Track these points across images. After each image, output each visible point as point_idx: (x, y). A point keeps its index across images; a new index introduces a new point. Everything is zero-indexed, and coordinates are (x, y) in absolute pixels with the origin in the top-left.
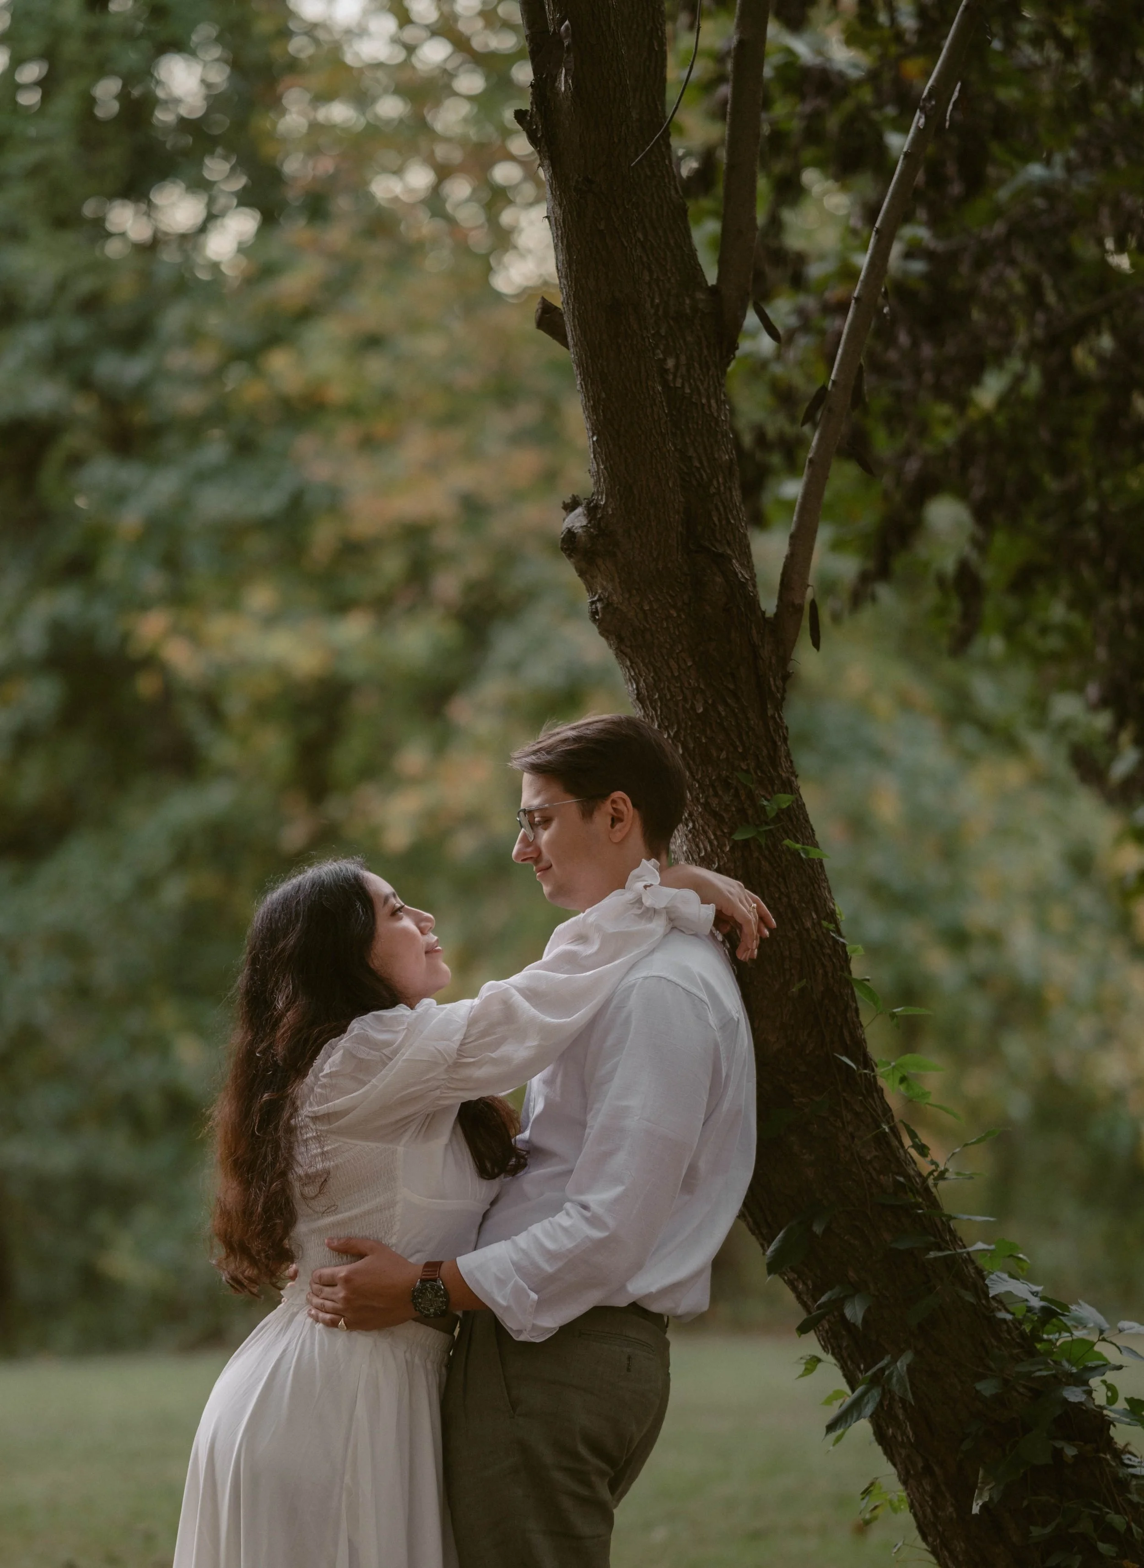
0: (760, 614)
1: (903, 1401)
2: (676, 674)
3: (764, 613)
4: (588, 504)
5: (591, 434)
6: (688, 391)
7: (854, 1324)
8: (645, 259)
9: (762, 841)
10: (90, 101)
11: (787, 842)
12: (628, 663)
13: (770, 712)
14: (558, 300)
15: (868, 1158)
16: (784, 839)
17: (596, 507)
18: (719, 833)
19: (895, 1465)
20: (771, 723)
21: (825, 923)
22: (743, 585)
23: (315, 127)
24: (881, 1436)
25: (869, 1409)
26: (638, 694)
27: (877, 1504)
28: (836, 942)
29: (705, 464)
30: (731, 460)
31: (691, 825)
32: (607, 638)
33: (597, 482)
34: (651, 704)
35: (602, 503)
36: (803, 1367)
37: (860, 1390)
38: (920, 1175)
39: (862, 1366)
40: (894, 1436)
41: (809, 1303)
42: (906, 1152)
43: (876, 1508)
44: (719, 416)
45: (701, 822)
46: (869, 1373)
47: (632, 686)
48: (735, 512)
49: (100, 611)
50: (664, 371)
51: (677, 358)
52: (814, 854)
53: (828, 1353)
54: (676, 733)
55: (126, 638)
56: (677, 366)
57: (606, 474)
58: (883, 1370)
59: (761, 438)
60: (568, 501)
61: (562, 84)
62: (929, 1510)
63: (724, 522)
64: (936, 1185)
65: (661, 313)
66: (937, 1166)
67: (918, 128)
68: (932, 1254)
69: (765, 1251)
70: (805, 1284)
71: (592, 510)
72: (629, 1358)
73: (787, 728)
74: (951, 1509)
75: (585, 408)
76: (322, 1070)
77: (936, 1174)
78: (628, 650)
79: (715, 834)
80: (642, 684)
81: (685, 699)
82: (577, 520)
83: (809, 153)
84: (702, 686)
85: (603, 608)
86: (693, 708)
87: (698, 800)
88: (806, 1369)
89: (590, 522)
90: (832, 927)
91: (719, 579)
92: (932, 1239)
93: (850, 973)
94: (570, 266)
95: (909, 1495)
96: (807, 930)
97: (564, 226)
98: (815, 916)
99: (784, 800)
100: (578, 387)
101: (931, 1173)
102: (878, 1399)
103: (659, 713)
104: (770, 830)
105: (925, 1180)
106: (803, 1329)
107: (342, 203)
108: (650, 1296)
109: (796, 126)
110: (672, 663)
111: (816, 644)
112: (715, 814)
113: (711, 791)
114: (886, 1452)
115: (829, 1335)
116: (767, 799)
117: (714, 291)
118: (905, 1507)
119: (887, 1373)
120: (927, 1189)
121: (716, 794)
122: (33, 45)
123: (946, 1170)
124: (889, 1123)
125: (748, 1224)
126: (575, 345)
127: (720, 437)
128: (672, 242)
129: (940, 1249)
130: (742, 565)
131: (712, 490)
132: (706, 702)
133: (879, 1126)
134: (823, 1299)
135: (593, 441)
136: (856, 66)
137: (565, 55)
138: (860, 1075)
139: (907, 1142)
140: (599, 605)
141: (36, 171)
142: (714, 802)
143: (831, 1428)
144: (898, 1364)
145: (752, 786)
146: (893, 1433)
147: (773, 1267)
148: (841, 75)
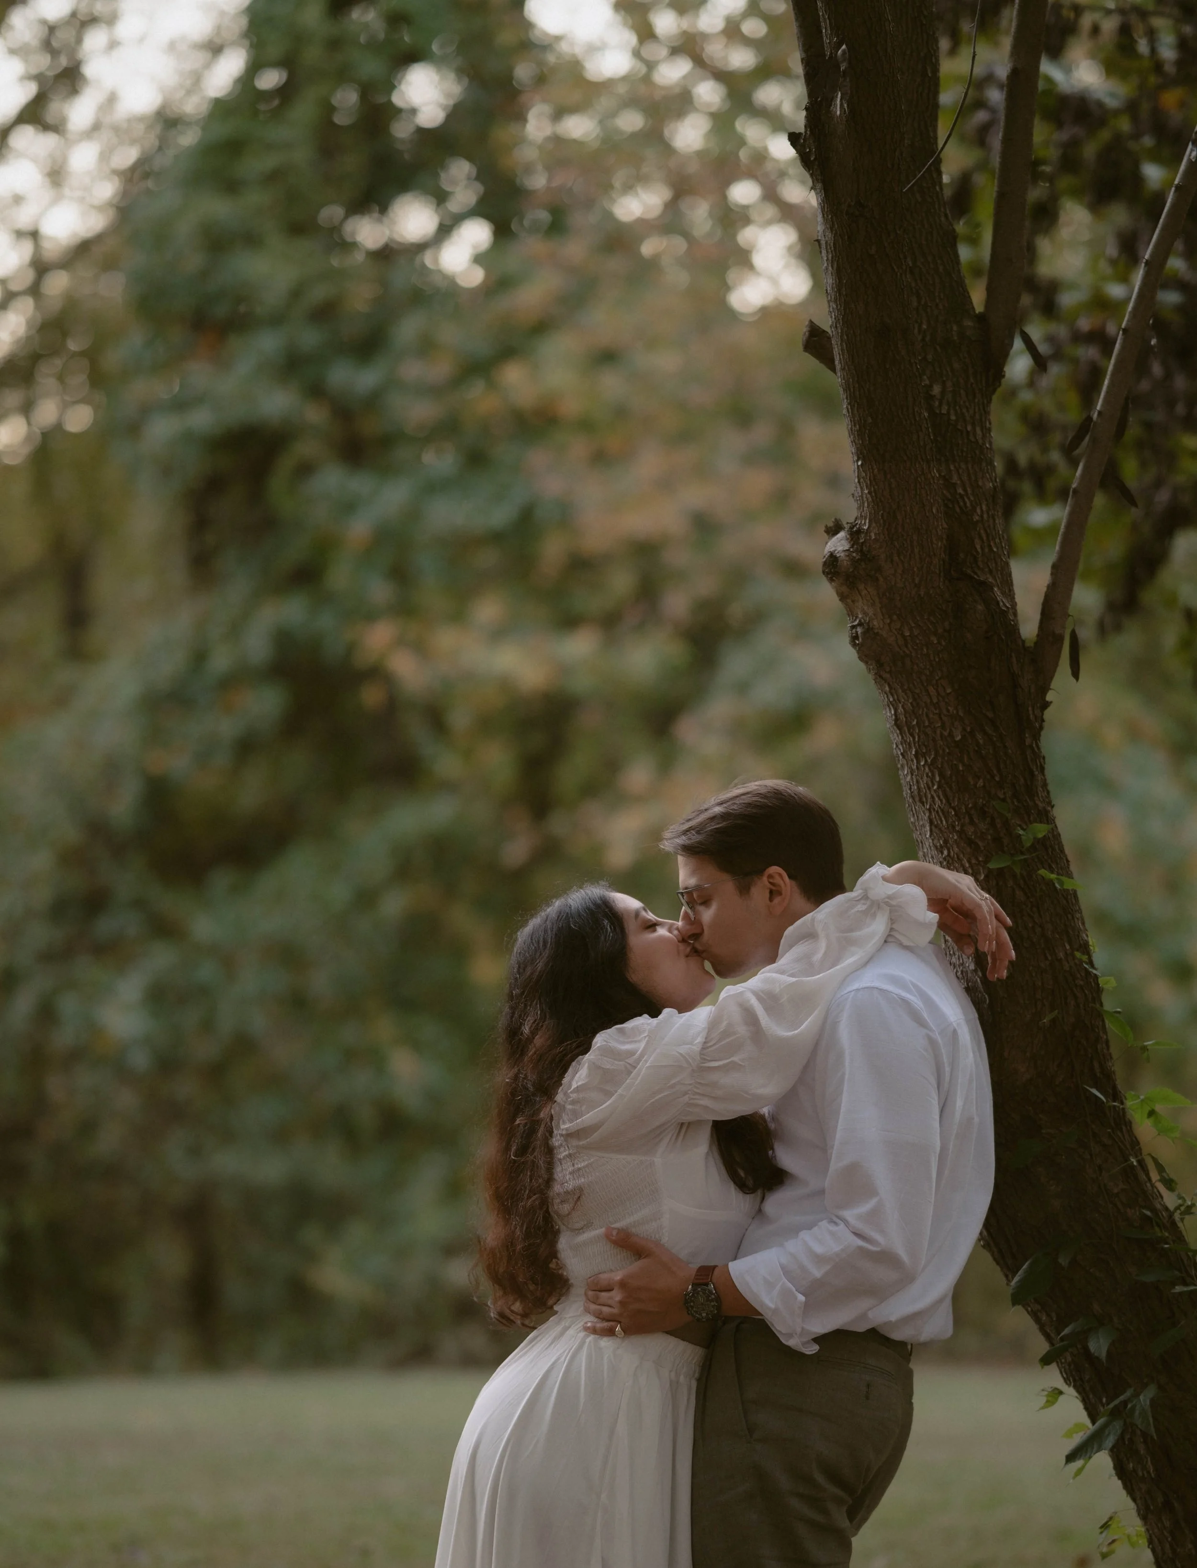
0: (1021, 644)
1: (1145, 1435)
2: (935, 701)
3: (1023, 642)
4: (852, 528)
5: (856, 458)
6: (953, 418)
7: (1097, 1358)
8: (913, 285)
9: (1017, 870)
10: (329, 109)
11: (1042, 872)
12: (887, 689)
13: (1028, 741)
14: (826, 323)
15: (1116, 1191)
16: (1039, 870)
17: (859, 531)
18: (973, 861)
19: (1134, 1500)
20: (1028, 752)
21: (1078, 954)
22: (1004, 613)
23: (557, 140)
24: (1121, 1471)
25: (1110, 1441)
26: (896, 720)
27: (1116, 1537)
28: (1088, 973)
29: (969, 491)
30: (995, 488)
31: (946, 852)
32: (866, 663)
33: (860, 507)
34: (909, 730)
35: (866, 528)
36: (1044, 1399)
37: (1100, 1422)
38: (1167, 1209)
39: (1104, 1400)
40: (1134, 1471)
41: (1053, 1335)
42: (1153, 1186)
43: (1114, 1541)
44: (984, 444)
45: (956, 850)
46: (1111, 1406)
47: (890, 712)
48: (997, 540)
49: (326, 621)
50: (930, 397)
51: (944, 383)
52: (1068, 884)
53: (1069, 1385)
54: (934, 761)
55: (351, 648)
56: (943, 392)
57: (870, 499)
58: (1125, 1403)
59: (1012, 466)
60: (831, 524)
61: (838, 107)
62: (1167, 1546)
63: (987, 550)
64: (1182, 1220)
65: (928, 338)
66: (1185, 1201)
67: (1190, 161)
68: (1178, 1289)
69: (1009, 1281)
70: (1048, 1315)
71: (855, 534)
72: (868, 1386)
73: (1044, 758)
74: (1190, 1546)
75: (851, 432)
77: (1182, 1208)
78: (887, 676)
79: (969, 862)
80: (900, 710)
81: (943, 727)
82: (839, 544)
83: (1065, 182)
84: (961, 714)
85: (864, 633)
86: (951, 735)
87: (954, 827)
88: (1047, 1401)
89: (852, 546)
90: (1085, 958)
91: (980, 607)
92: (1177, 1273)
93: (1101, 1005)
94: (839, 290)
95: (1148, 1530)
96: (1060, 960)
97: (835, 248)
98: (1068, 947)
99: (1041, 830)
100: (845, 412)
101: (1178, 1208)
102: (1119, 1432)
103: (917, 739)
104: (1025, 860)
105: (1171, 1215)
106: (1046, 1361)
108: (888, 1324)
109: (1053, 153)
110: (931, 689)
111: (1076, 674)
112: (970, 842)
113: (967, 820)
114: (1125, 1487)
115: (1072, 1367)
116: (1024, 830)
117: (981, 318)
118: (1143, 1542)
119: (1129, 1406)
120: (1174, 1224)
121: (972, 822)
122: (275, 51)
123: (1193, 1205)
124: (1136, 1156)
125: (993, 1255)
126: (843, 369)
127: (984, 464)
128: (941, 268)
129: (1185, 1284)
130: (1003, 593)
131: (976, 518)
132: (964, 729)
133: (1126, 1160)
134: (1067, 1331)
135: (858, 466)
136: (1112, 95)
137: (841, 80)
138: (1110, 1107)
139: (1155, 1176)
140: (859, 630)
141: (274, 177)
142: (970, 830)
143: (1071, 1458)
144: (1142, 1397)
145: (1009, 815)
146: (1133, 1467)
147: (1017, 1299)
148: (1100, 104)
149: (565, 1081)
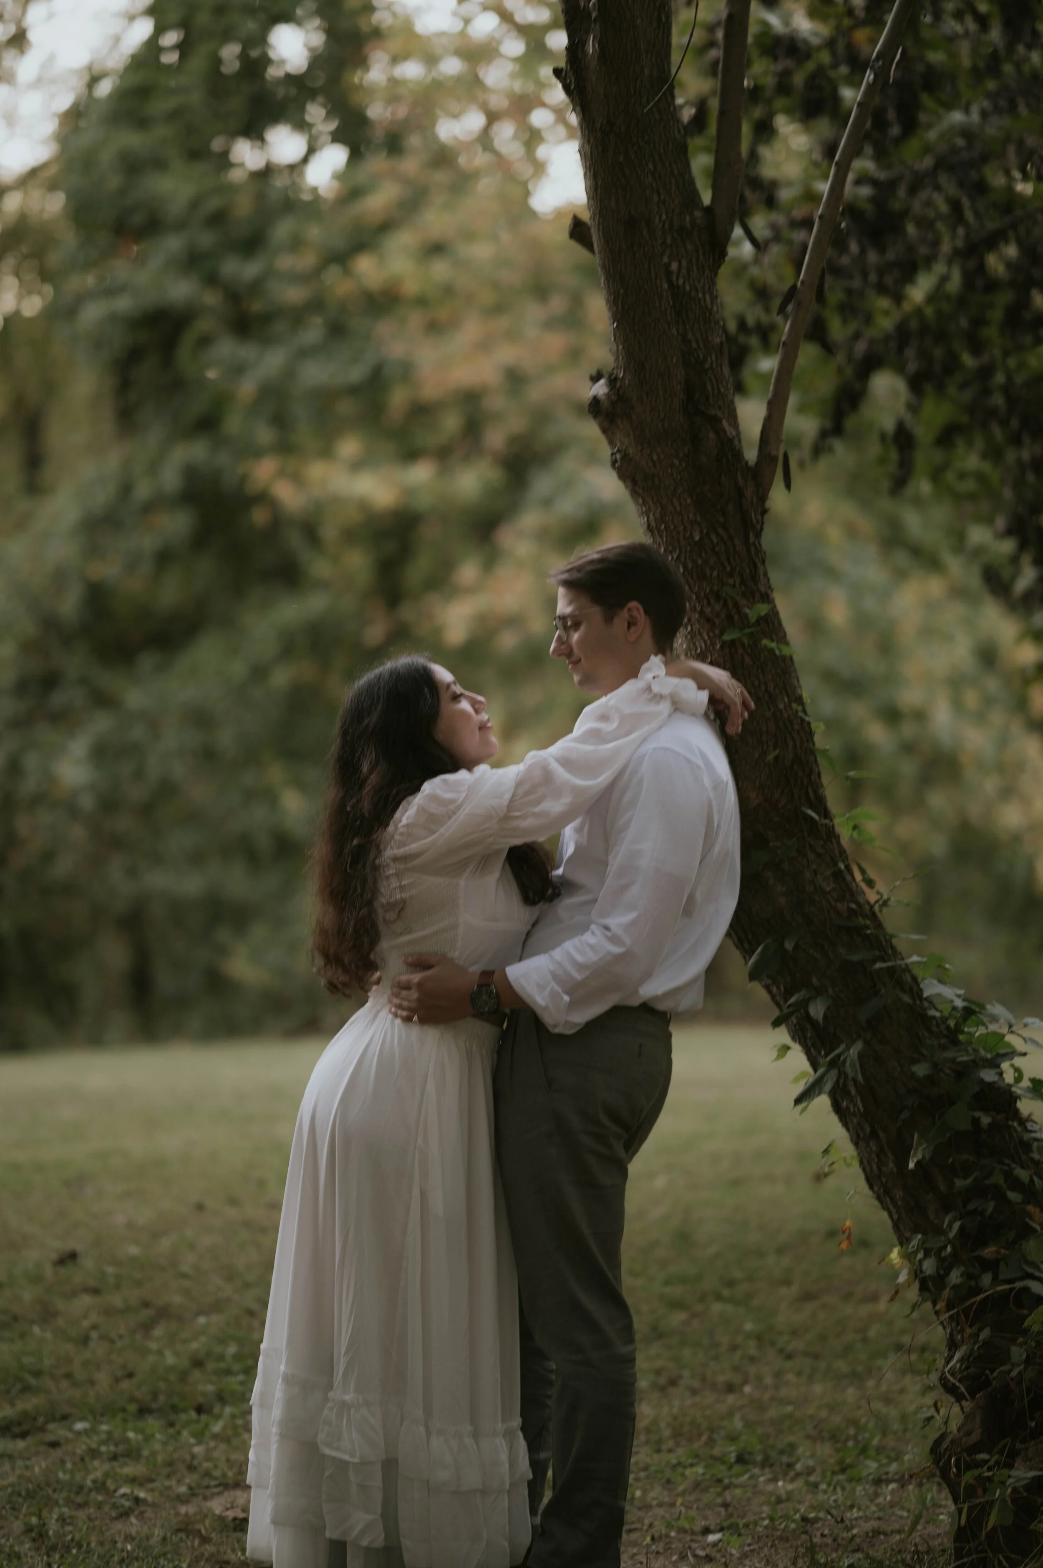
0: (744, 464)
1: (855, 1080)
2: (678, 509)
3: (747, 463)
4: (610, 376)
5: (612, 321)
6: (687, 288)
7: (817, 1021)
8: (654, 185)
9: (746, 641)
10: (217, 61)
11: (765, 642)
12: (641, 501)
13: (752, 539)
14: (586, 216)
15: (828, 889)
16: (761, 640)
17: (616, 379)
18: (711, 634)
19: (848, 1130)
20: (753, 549)
21: (794, 705)
22: (731, 441)
23: (394, 82)
24: (837, 1108)
25: (828, 1087)
26: (649, 526)
27: (834, 1159)
28: (802, 720)
29: (702, 345)
30: (722, 343)
31: (689, 628)
32: (624, 482)
33: (617, 359)
34: (659, 533)
35: (621, 375)
36: (776, 1054)
37: (821, 1071)
38: (868, 903)
39: (823, 1053)
40: (848, 1107)
41: (782, 1003)
42: (857, 885)
43: (833, 1163)
44: (712, 307)
45: (697, 626)
46: (829, 1058)
47: (644, 519)
48: (724, 384)
49: (224, 459)
50: (669, 273)
51: (680, 262)
52: (786, 651)
53: (796, 1041)
54: (678, 557)
55: (244, 479)
56: (680, 268)
57: (624, 354)
58: (839, 1056)
59: (742, 325)
60: (594, 373)
61: (591, 47)
62: (875, 1166)
63: (716, 391)
64: (881, 911)
65: (667, 226)
66: (882, 896)
67: (868, 83)
68: (878, 965)
69: (746, 963)
70: (778, 988)
71: (612, 382)
72: (640, 1046)
73: (765, 553)
74: (891, 1165)
75: (608, 301)
76: (400, 821)
77: (881, 902)
78: (641, 491)
79: (708, 634)
80: (651, 517)
81: (685, 529)
82: (600, 388)
83: (780, 102)
84: (699, 519)
85: (622, 458)
86: (691, 536)
87: (695, 608)
88: (778, 1055)
89: (611, 390)
90: (800, 708)
91: (712, 436)
92: (877, 953)
93: (814, 744)
94: (596, 190)
95: (859, 1154)
96: (781, 711)
97: (592, 158)
98: (786, 700)
99: (763, 609)
100: (602, 285)
101: (877, 901)
102: (835, 1079)
103: (665, 539)
104: (752, 633)
105: (872, 907)
106: (776, 1024)
107: (414, 141)
108: (656, 998)
109: (770, 81)
110: (675, 501)
111: (788, 486)
112: (708, 620)
113: (705, 602)
114: (841, 1119)
115: (797, 1027)
116: (748, 608)
117: (709, 210)
118: (856, 1164)
119: (842, 1058)
120: (874, 915)
121: (709, 604)
122: (173, 16)
123: (888, 899)
124: (843, 861)
125: (733, 941)
126: (600, 252)
127: (712, 324)
128: (676, 172)
129: (884, 961)
130: (730, 424)
131: (707, 366)
132: (701, 532)
133: (836, 864)
134: (792, 1000)
135: (614, 329)
136: (816, 34)
137: (593, 26)
138: (822, 825)
139: (858, 877)
140: (618, 456)
141: (174, 115)
142: (708, 610)
143: (798, 1101)
144: (851, 1051)
145: (738, 598)
146: (847, 1105)
147: (753, 976)
148: (805, 41)
149: (397, 815)
